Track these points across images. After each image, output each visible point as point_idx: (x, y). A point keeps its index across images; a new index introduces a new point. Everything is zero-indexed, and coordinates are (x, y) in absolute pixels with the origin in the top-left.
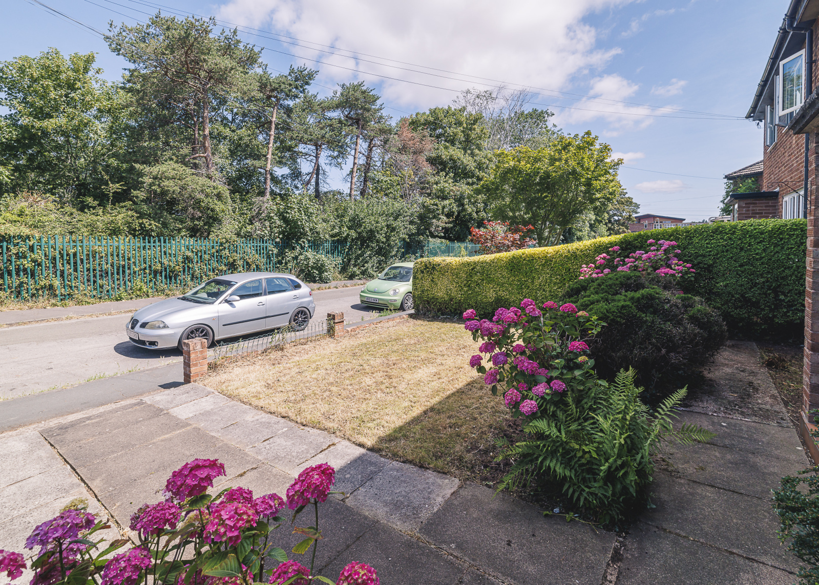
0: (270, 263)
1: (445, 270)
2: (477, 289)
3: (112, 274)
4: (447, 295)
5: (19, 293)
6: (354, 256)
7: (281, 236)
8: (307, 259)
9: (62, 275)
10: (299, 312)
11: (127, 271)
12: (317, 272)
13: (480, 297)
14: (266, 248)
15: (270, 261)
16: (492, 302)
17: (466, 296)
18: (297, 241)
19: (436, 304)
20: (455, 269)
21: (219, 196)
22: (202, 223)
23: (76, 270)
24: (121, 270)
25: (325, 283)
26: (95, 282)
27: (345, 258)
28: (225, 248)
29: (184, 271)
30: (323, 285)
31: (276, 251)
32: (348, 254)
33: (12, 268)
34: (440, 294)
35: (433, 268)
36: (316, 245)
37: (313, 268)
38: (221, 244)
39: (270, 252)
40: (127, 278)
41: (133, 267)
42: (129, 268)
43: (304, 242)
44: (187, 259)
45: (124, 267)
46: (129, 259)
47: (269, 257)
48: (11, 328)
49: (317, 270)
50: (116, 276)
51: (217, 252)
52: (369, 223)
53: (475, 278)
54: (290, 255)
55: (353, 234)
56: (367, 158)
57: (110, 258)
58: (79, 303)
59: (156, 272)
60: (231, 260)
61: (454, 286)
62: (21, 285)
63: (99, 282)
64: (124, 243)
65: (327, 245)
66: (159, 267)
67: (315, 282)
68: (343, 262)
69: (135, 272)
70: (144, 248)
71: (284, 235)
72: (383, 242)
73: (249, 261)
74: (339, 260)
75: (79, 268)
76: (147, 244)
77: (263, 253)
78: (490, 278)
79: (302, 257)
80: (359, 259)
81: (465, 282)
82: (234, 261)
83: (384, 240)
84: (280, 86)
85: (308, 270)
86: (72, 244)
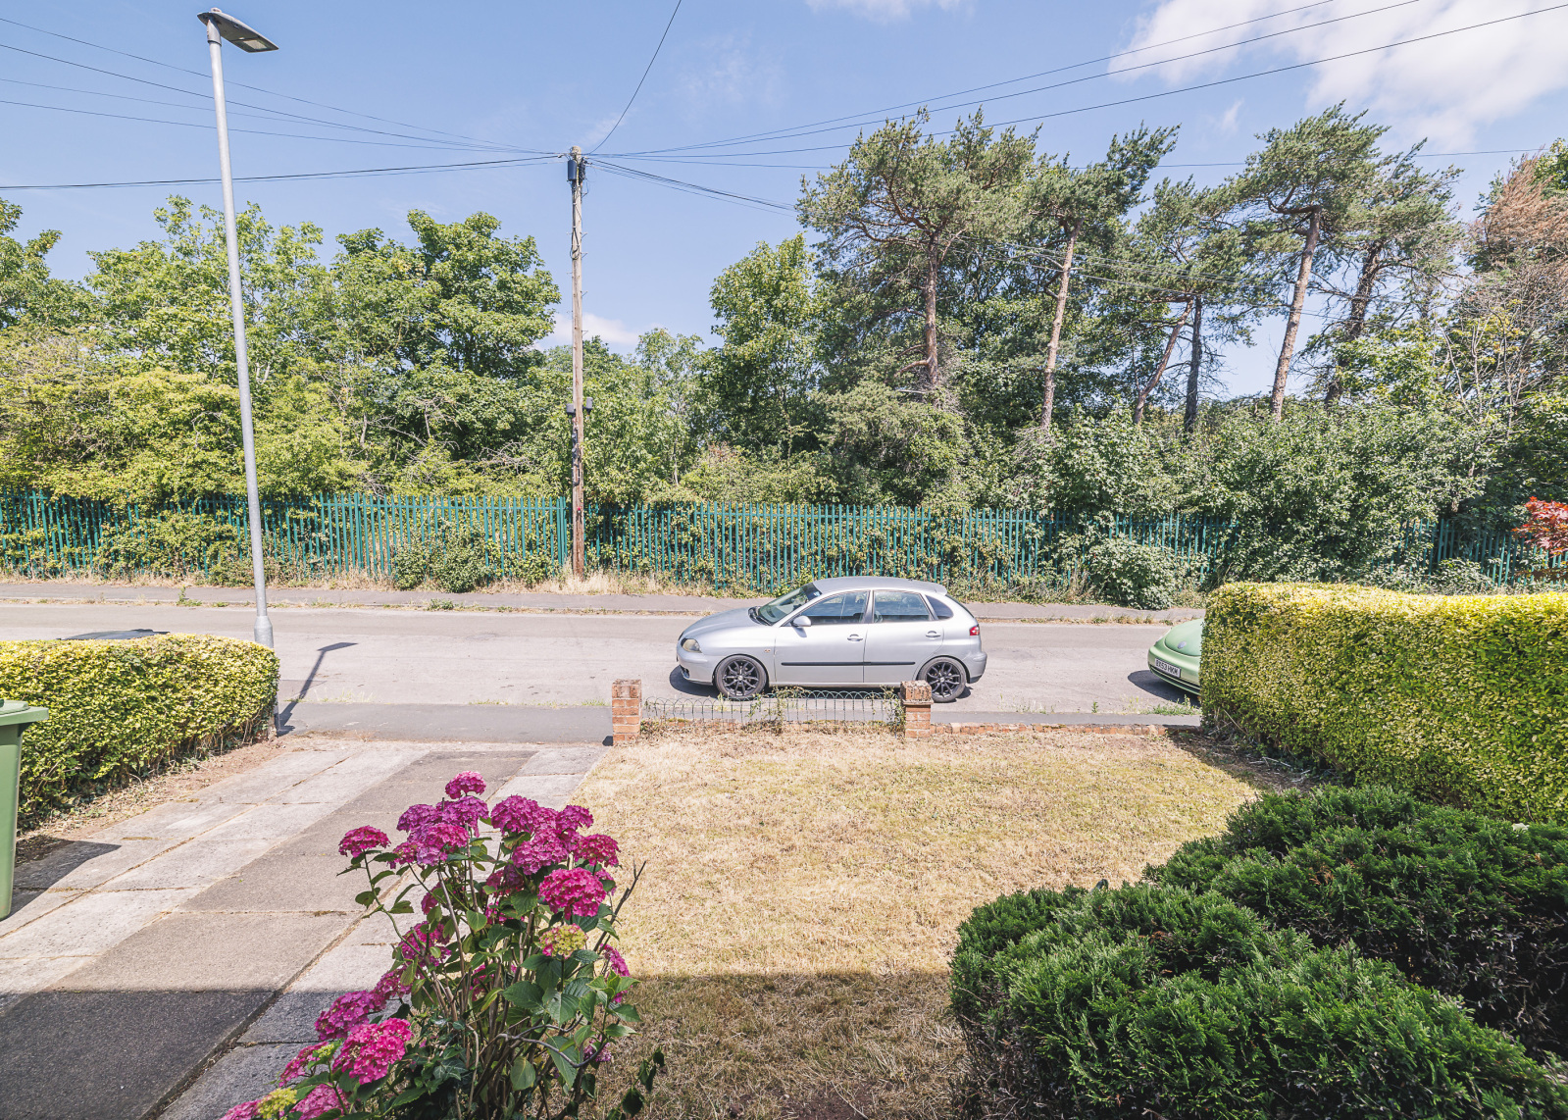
0: (1026, 558)
1: (1282, 625)
2: (1365, 706)
3: (775, 557)
4: (1281, 700)
5: (679, 573)
6: (1242, 553)
7: (1051, 505)
8: (1107, 553)
9: (720, 556)
10: (941, 664)
11: (793, 555)
12: (1130, 583)
13: (1374, 732)
14: (1021, 527)
15: (1028, 552)
16: (1411, 762)
17: (1331, 717)
18: (1091, 518)
19: (1252, 718)
20: (1307, 628)
21: (944, 433)
22: (914, 482)
23: (734, 550)
24: (788, 552)
25: (1149, 608)
26: (755, 567)
27: (1218, 557)
28: (940, 526)
29: (871, 562)
30: (1144, 614)
31: (1040, 533)
32: (1228, 546)
33: (675, 542)
34: (1263, 695)
35: (1251, 617)
36: (1143, 524)
37: (1120, 573)
38: (934, 517)
39: (1028, 536)
40: (793, 565)
41: (800, 549)
42: (796, 552)
43: (1105, 518)
44: (877, 542)
45: (789, 547)
46: (796, 537)
47: (1024, 545)
48: (653, 617)
49: (1131, 578)
50: (779, 561)
51: (926, 531)
52: (1295, 472)
53: (1362, 669)
54: (1070, 542)
55: (1245, 500)
56: (1355, 302)
57: (773, 535)
58: (735, 594)
59: (830, 559)
60: (948, 547)
61: (1302, 679)
62: (682, 564)
63: (761, 568)
64: (796, 514)
65: (1170, 526)
66: (833, 552)
67: (1124, 603)
68: (1212, 563)
69: (803, 558)
70: (823, 520)
71: (1059, 502)
72: (1340, 523)
73: (984, 551)
74: (1202, 560)
75: (738, 546)
76: (827, 516)
77: (1014, 537)
78: (1410, 677)
79: (1098, 549)
80: (1256, 561)
81: (1333, 674)
82: (954, 549)
83: (1345, 516)
84: (1073, 192)
85: (1111, 578)
86: (731, 514)
